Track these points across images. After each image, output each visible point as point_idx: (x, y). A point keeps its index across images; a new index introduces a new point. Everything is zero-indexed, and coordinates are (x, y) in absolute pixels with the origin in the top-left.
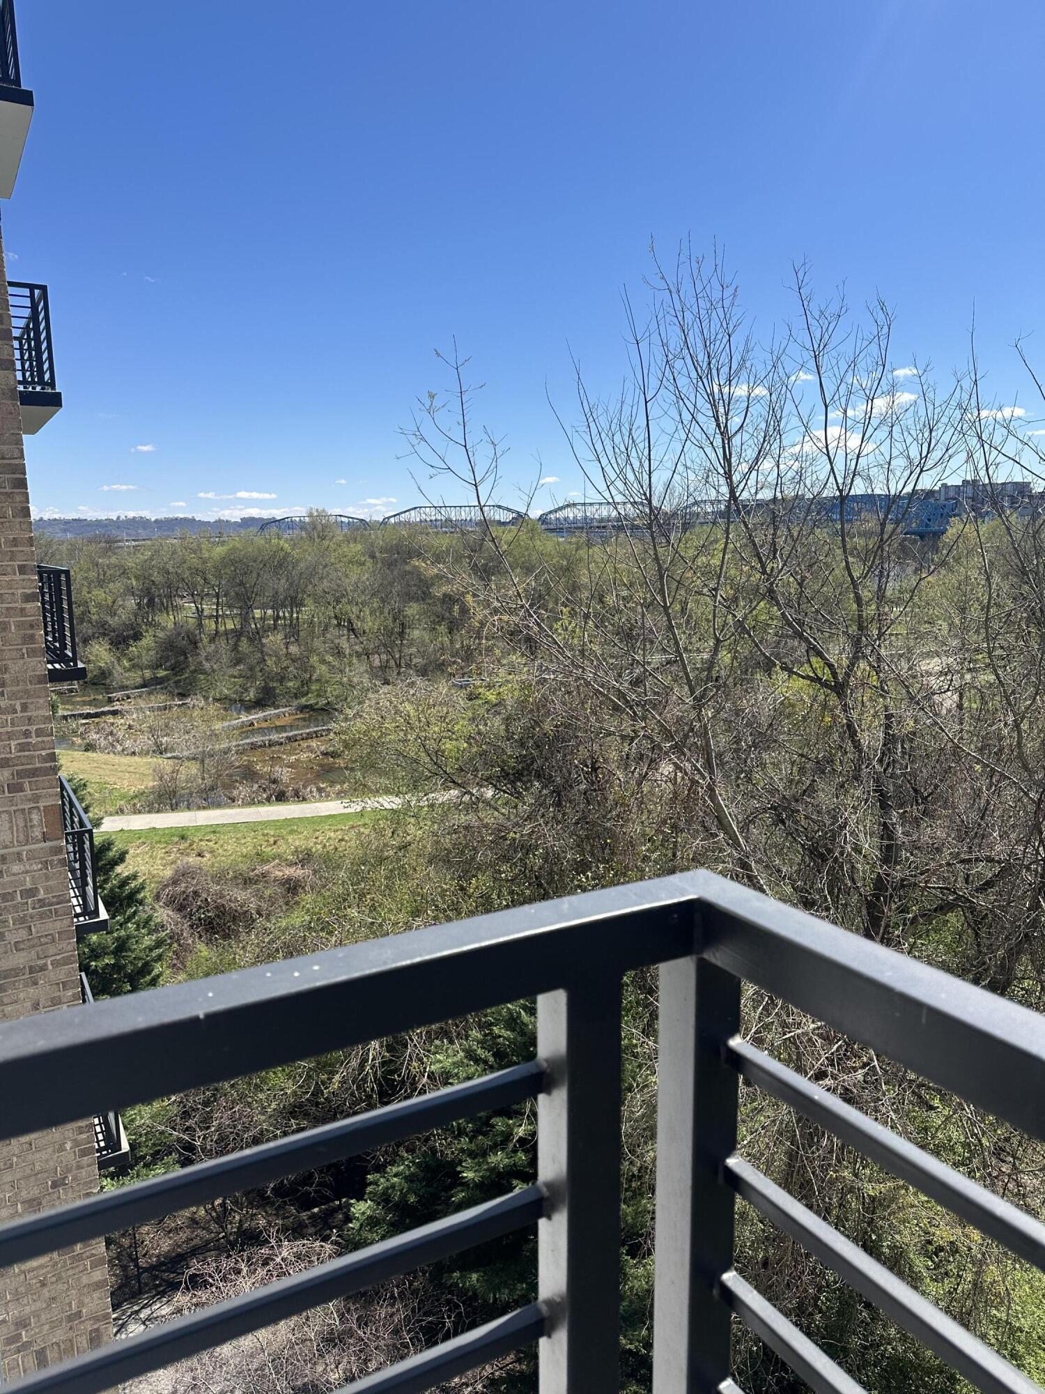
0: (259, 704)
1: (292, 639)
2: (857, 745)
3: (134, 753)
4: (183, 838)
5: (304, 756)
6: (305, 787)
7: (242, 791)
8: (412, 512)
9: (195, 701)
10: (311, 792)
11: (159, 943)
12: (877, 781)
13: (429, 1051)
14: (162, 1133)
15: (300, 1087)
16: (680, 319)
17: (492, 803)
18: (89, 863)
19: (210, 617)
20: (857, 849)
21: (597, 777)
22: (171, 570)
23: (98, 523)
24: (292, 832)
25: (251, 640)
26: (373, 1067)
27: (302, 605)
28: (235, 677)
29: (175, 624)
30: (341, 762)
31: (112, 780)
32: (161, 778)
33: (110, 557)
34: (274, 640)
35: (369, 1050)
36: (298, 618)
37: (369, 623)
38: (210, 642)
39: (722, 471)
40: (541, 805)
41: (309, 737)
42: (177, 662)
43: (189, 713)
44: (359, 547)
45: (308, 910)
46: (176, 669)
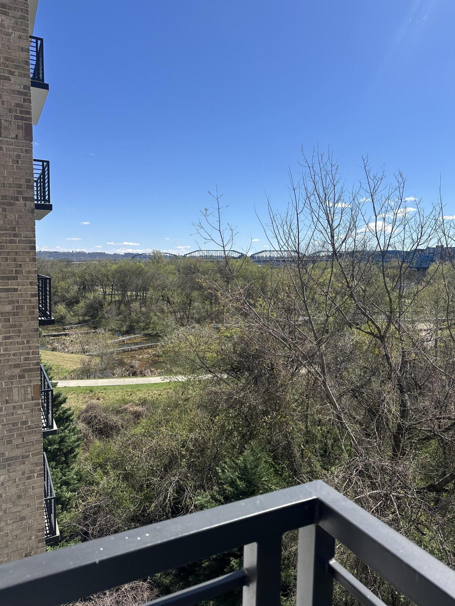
0: (127, 333)
1: (143, 305)
2: (390, 364)
3: (73, 353)
4: (91, 391)
5: (145, 356)
6: (145, 370)
7: (118, 371)
8: (197, 252)
9: (100, 330)
10: (148, 372)
11: (78, 439)
12: (399, 380)
13: (194, 495)
14: (75, 526)
15: (137, 508)
16: (313, 178)
17: (227, 381)
18: (50, 404)
19: (109, 295)
20: (390, 411)
21: (273, 372)
22: (94, 274)
23: (64, 254)
24: (138, 390)
25: (125, 305)
26: (169, 500)
27: (148, 290)
28: (118, 321)
29: (94, 297)
30: (161, 359)
31: (62, 364)
32: (84, 364)
33: (68, 268)
34: (135, 305)
35: (168, 493)
36: (146, 296)
37: (176, 299)
38: (108, 305)
39: (330, 242)
40: (248, 384)
41: (148, 347)
42: (94, 313)
43: (97, 335)
44: (173, 266)
45: (144, 427)
46: (93, 316)
